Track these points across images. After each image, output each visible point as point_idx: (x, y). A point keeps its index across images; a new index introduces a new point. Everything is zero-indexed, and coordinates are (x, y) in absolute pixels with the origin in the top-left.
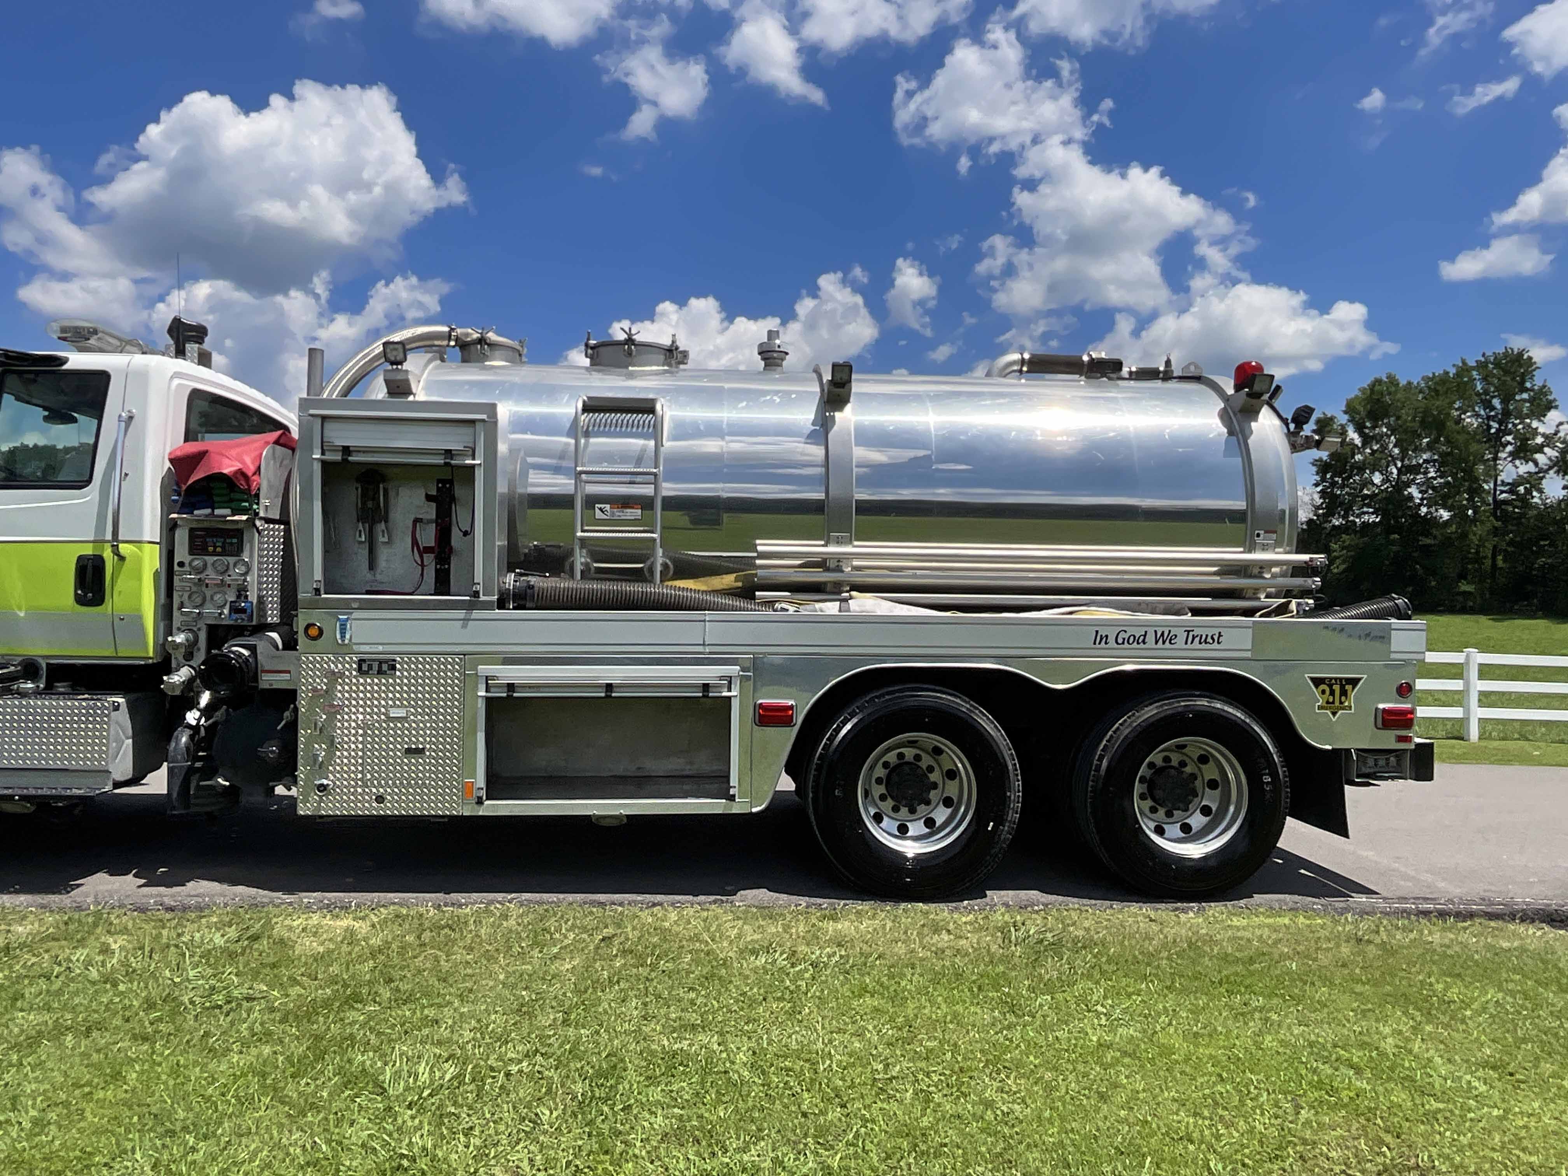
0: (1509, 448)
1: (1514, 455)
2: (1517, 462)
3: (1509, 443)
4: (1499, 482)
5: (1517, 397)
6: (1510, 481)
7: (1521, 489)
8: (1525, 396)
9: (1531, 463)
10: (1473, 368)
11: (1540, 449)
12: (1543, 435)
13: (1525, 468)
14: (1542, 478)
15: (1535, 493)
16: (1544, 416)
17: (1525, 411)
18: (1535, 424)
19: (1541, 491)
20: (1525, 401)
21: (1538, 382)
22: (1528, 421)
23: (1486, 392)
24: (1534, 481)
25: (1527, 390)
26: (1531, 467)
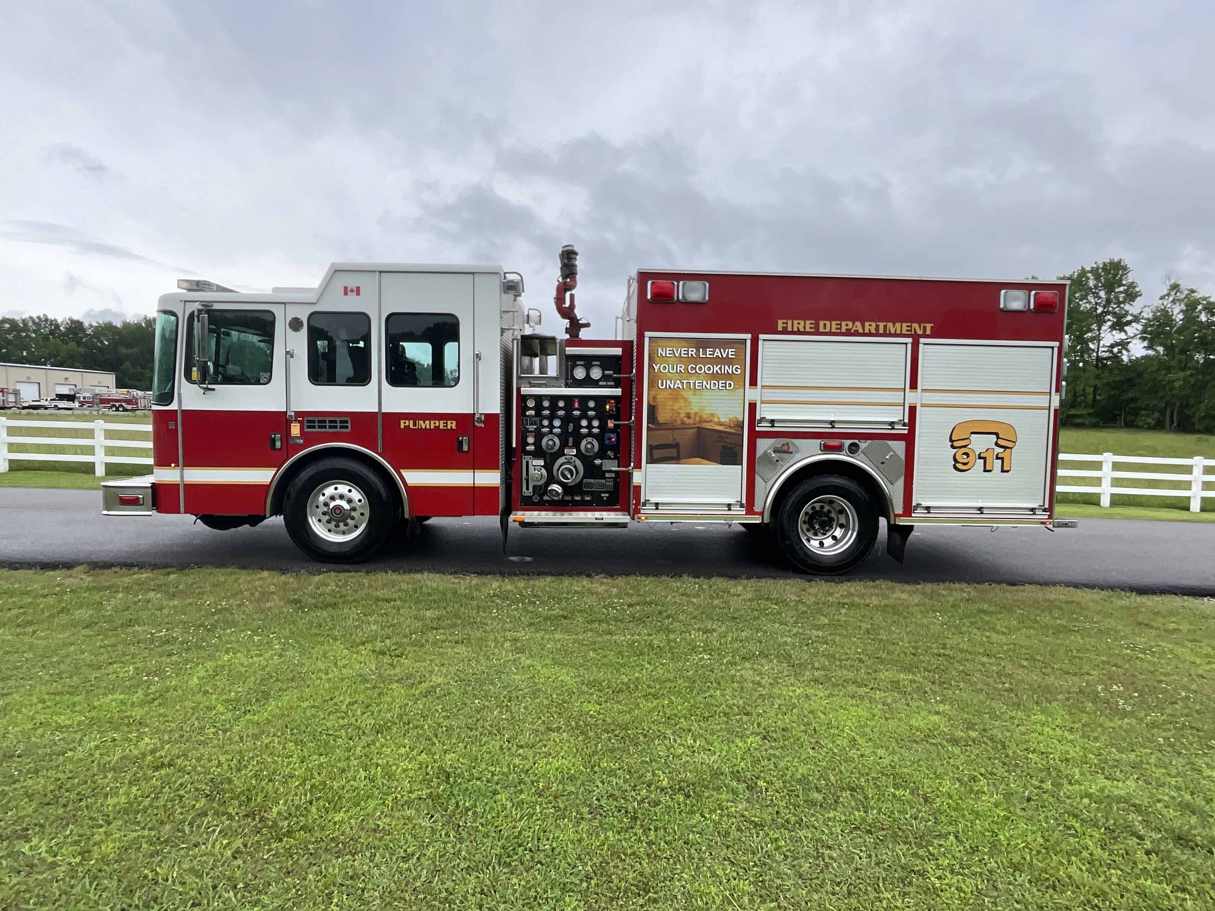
0: (1109, 323)
1: (1113, 328)
2: (1114, 332)
3: (1109, 320)
4: (1101, 345)
5: (1117, 290)
6: (1109, 344)
7: (1115, 350)
8: (1121, 289)
9: (1123, 333)
10: (1089, 272)
11: (1129, 323)
12: (1132, 315)
13: (1119, 336)
14: (1129, 343)
15: (1124, 352)
16: (1133, 301)
17: (1121, 300)
18: (1127, 307)
19: (1128, 350)
20: (1120, 292)
21: (1130, 280)
22: (1122, 305)
23: (1096, 287)
24: (1123, 344)
25: (1124, 285)
26: (1123, 336)
